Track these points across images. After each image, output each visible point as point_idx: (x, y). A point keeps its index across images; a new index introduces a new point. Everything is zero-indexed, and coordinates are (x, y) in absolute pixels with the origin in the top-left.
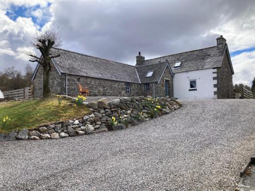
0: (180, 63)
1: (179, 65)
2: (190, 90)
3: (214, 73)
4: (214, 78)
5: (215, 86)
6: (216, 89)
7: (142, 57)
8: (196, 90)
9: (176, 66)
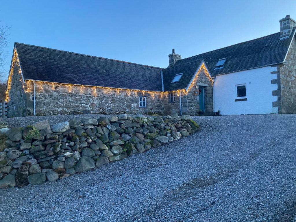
0: (224, 61)
1: (222, 64)
2: (236, 100)
3: (272, 73)
4: (273, 82)
5: (274, 93)
6: (275, 99)
7: (176, 55)
8: (245, 100)
9: (218, 64)
